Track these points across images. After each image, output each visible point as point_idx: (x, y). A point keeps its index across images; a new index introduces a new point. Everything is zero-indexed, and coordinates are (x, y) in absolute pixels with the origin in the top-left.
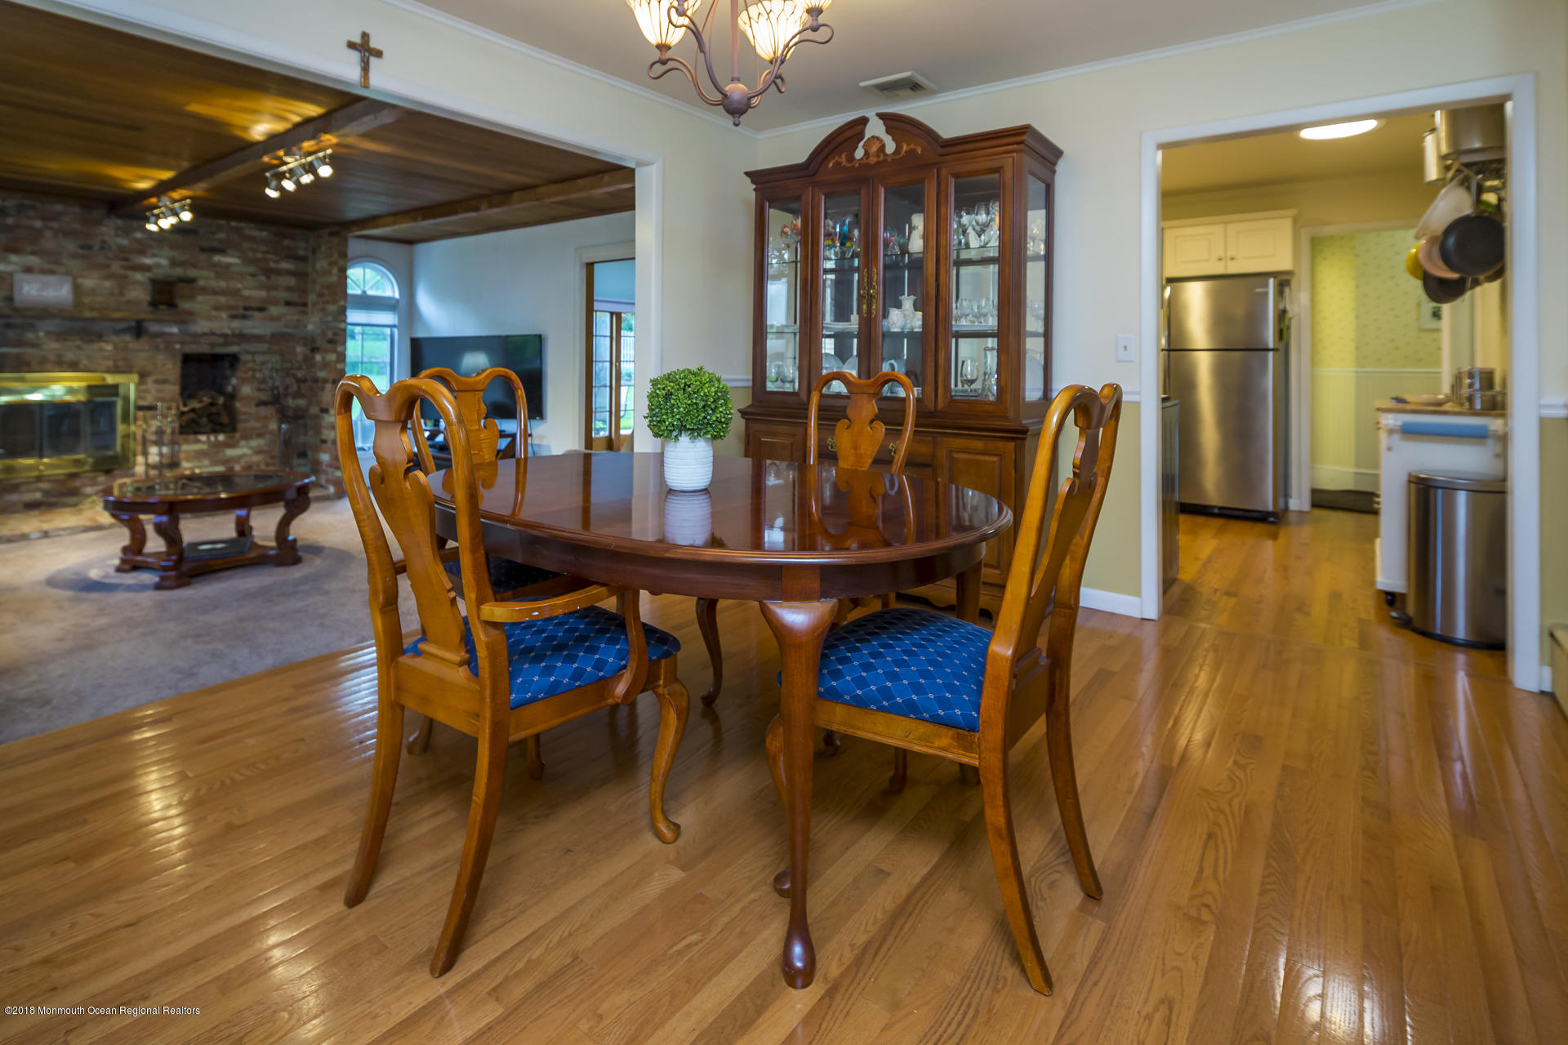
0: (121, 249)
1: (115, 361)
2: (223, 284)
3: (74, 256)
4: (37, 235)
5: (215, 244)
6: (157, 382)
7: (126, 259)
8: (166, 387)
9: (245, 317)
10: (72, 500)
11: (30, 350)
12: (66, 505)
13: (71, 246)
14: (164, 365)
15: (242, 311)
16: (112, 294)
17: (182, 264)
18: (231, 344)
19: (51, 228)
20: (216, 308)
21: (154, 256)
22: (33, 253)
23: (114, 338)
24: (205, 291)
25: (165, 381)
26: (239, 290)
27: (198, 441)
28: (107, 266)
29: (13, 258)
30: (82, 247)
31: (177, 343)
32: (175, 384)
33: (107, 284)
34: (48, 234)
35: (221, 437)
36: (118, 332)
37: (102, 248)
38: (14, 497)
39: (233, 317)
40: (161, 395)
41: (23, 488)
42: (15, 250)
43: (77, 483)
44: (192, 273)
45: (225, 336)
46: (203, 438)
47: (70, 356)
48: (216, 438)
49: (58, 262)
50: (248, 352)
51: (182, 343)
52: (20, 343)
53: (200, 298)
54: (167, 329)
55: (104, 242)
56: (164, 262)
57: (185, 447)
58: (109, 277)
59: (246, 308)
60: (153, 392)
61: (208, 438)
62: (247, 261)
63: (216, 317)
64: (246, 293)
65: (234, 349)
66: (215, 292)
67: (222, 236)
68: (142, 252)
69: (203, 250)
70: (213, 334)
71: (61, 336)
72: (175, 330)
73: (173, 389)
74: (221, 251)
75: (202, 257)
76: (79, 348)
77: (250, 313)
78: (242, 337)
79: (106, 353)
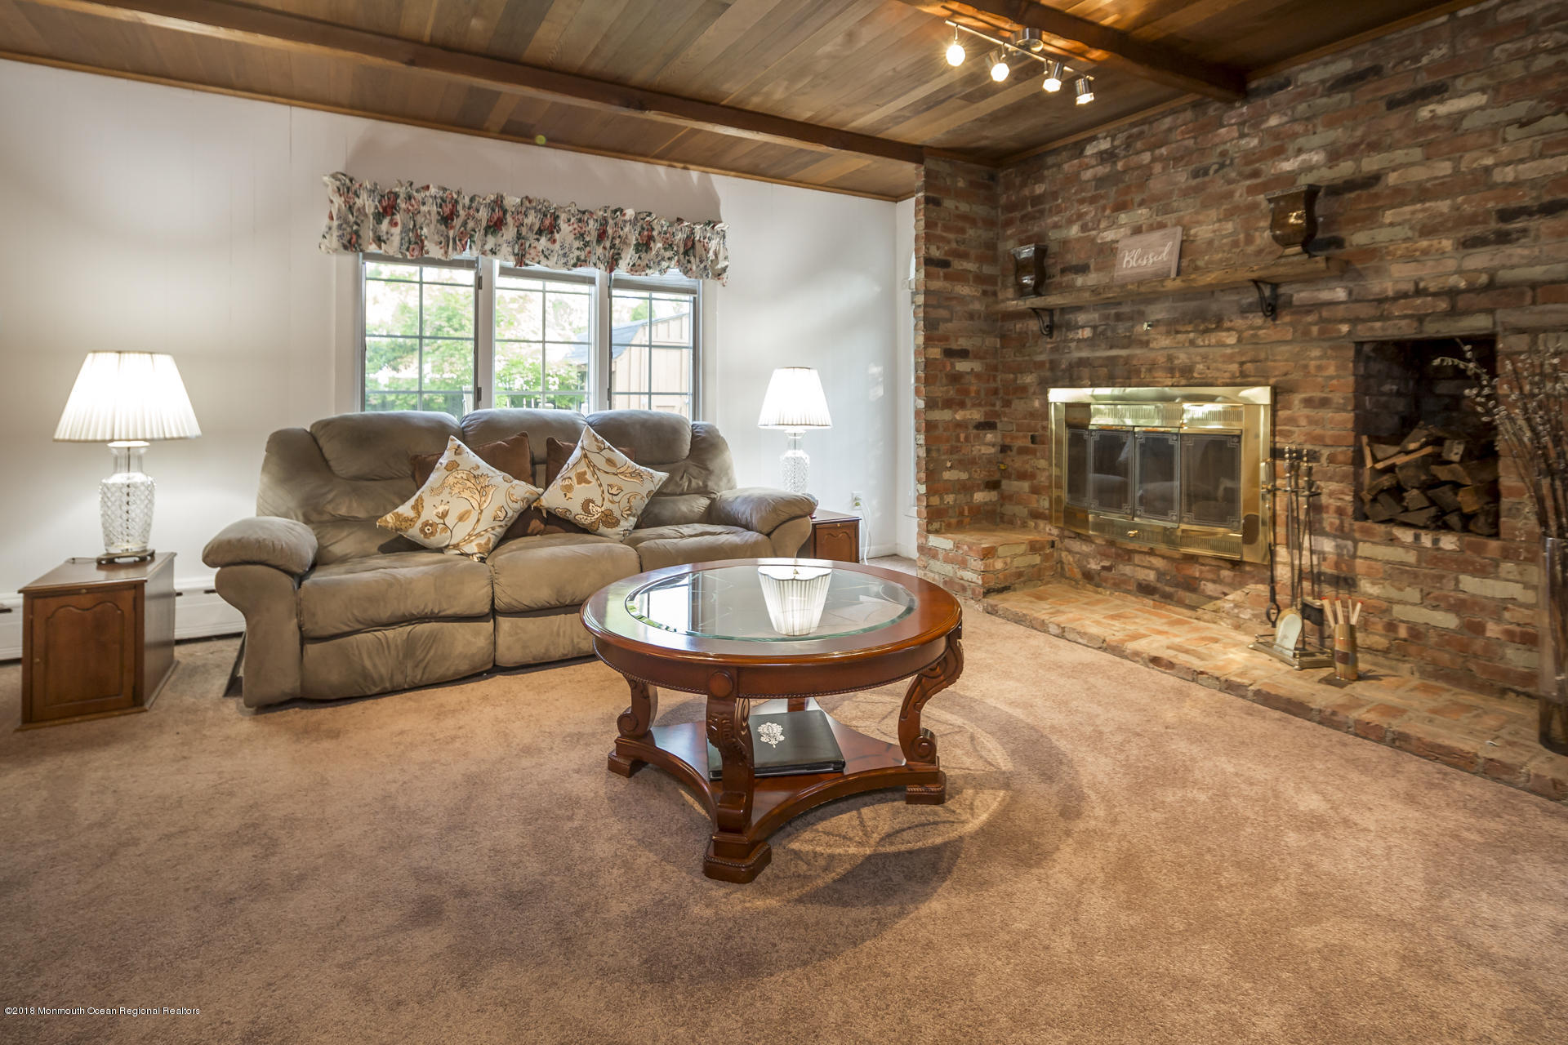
0: (1250, 157)
1: (1242, 364)
2: (1444, 168)
3: (1186, 193)
4: (1146, 173)
5: (1424, 80)
6: (1308, 402)
7: (1256, 174)
8: (1327, 414)
9: (1503, 238)
10: (1189, 597)
11: (1138, 351)
12: (1181, 603)
13: (1182, 177)
14: (1319, 368)
15: (1494, 225)
16: (1235, 244)
17: (1352, 150)
18: (1468, 312)
19: (1160, 159)
20: (1427, 231)
21: (1300, 151)
22: (1141, 204)
23: (1239, 323)
24: (1400, 196)
25: (1324, 403)
26: (1487, 170)
27: (1392, 541)
28: (1230, 194)
29: (1123, 218)
30: (1195, 174)
31: (1343, 321)
32: (1341, 409)
33: (1229, 226)
34: (1158, 168)
35: (1449, 542)
36: (1244, 311)
37: (1222, 166)
38: (1127, 570)
39: (1470, 244)
40: (1318, 431)
41: (1137, 558)
42: (1121, 207)
43: (1196, 571)
44: (1371, 163)
45: (1452, 293)
46: (1406, 536)
47: (1182, 358)
48: (1436, 541)
49: (1167, 210)
50: (1521, 331)
51: (1354, 321)
52: (1130, 341)
53: (1389, 216)
54: (1325, 295)
55: (1224, 154)
56: (1317, 157)
57: (1365, 549)
58: (1228, 216)
59: (1505, 215)
60: (1303, 422)
61: (1417, 538)
62: (1501, 91)
63: (1425, 252)
64: (1509, 174)
65: (1478, 323)
66: (1423, 193)
67: (1438, 53)
68: (1279, 152)
69: (1393, 104)
70: (1419, 292)
71: (1172, 326)
72: (1340, 294)
73: (1339, 421)
74: (1437, 91)
75: (1393, 120)
76: (1192, 343)
77: (1518, 225)
78: (1494, 289)
79: (1229, 351)
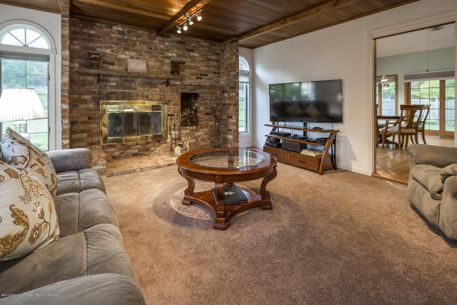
0: (162, 50)
1: (160, 96)
2: (194, 65)
3: (146, 52)
4: (134, 43)
5: (191, 48)
6: (173, 104)
7: (163, 54)
8: (177, 106)
9: (201, 78)
10: (147, 153)
11: (133, 91)
12: (146, 155)
13: (145, 48)
14: (175, 97)
15: (200, 76)
16: (159, 68)
17: (181, 56)
18: (196, 89)
19: (139, 41)
20: (192, 75)
21: (172, 52)
22: (133, 51)
23: (160, 86)
24: (188, 67)
25: (176, 104)
26: (199, 67)
27: (187, 129)
28: (157, 57)
29: (127, 53)
30: (149, 49)
31: (179, 89)
32: (179, 105)
33: (157, 64)
34: (138, 43)
35: (194, 127)
36: (161, 84)
37: (155, 49)
38: (129, 151)
39: (197, 78)
40: (175, 110)
41: (132, 148)
42: (127, 49)
43: (149, 146)
44: (184, 60)
45: (194, 86)
46: (188, 128)
47: (146, 94)
48: (192, 128)
49: (141, 55)
50: (202, 93)
51: (181, 89)
52: (130, 88)
53: (186, 70)
54: (176, 83)
55: (156, 46)
56: (175, 55)
57: (183, 132)
58: (157, 61)
59: (201, 75)
60: (172, 108)
61: (190, 128)
62: (202, 55)
63: (191, 78)
64: (201, 68)
65: (197, 91)
66: (191, 68)
67: (193, 44)
68: (168, 51)
69: (187, 50)
70: (191, 85)
71: (143, 85)
72: (179, 83)
73: (179, 108)
74: (192, 51)
75: (187, 53)
76: (149, 90)
77: (202, 77)
78: (200, 86)
79: (157, 93)
